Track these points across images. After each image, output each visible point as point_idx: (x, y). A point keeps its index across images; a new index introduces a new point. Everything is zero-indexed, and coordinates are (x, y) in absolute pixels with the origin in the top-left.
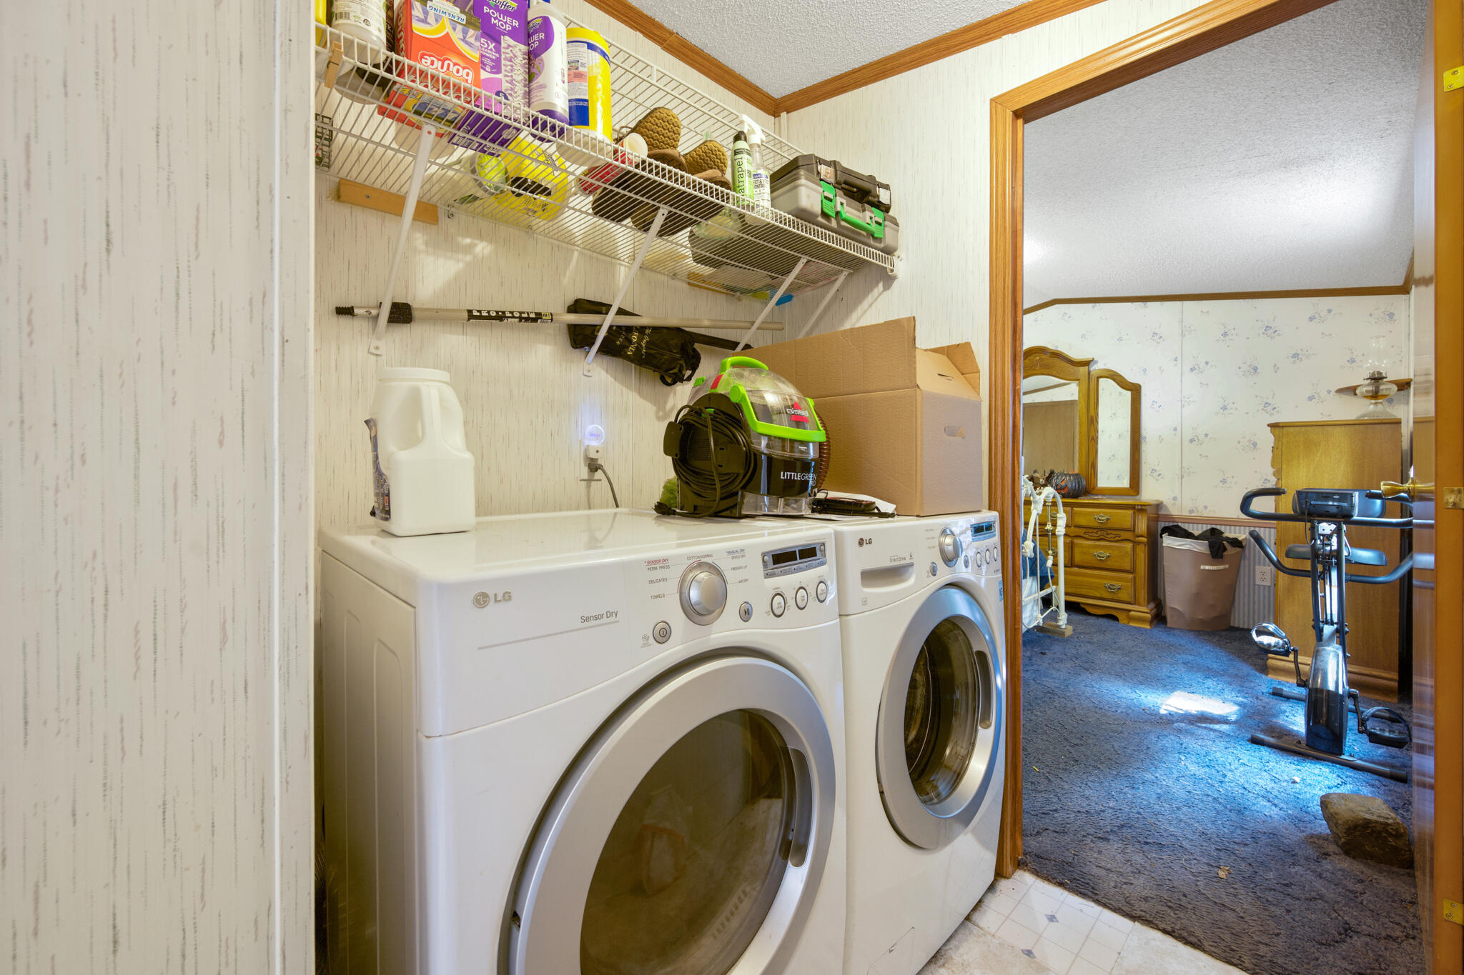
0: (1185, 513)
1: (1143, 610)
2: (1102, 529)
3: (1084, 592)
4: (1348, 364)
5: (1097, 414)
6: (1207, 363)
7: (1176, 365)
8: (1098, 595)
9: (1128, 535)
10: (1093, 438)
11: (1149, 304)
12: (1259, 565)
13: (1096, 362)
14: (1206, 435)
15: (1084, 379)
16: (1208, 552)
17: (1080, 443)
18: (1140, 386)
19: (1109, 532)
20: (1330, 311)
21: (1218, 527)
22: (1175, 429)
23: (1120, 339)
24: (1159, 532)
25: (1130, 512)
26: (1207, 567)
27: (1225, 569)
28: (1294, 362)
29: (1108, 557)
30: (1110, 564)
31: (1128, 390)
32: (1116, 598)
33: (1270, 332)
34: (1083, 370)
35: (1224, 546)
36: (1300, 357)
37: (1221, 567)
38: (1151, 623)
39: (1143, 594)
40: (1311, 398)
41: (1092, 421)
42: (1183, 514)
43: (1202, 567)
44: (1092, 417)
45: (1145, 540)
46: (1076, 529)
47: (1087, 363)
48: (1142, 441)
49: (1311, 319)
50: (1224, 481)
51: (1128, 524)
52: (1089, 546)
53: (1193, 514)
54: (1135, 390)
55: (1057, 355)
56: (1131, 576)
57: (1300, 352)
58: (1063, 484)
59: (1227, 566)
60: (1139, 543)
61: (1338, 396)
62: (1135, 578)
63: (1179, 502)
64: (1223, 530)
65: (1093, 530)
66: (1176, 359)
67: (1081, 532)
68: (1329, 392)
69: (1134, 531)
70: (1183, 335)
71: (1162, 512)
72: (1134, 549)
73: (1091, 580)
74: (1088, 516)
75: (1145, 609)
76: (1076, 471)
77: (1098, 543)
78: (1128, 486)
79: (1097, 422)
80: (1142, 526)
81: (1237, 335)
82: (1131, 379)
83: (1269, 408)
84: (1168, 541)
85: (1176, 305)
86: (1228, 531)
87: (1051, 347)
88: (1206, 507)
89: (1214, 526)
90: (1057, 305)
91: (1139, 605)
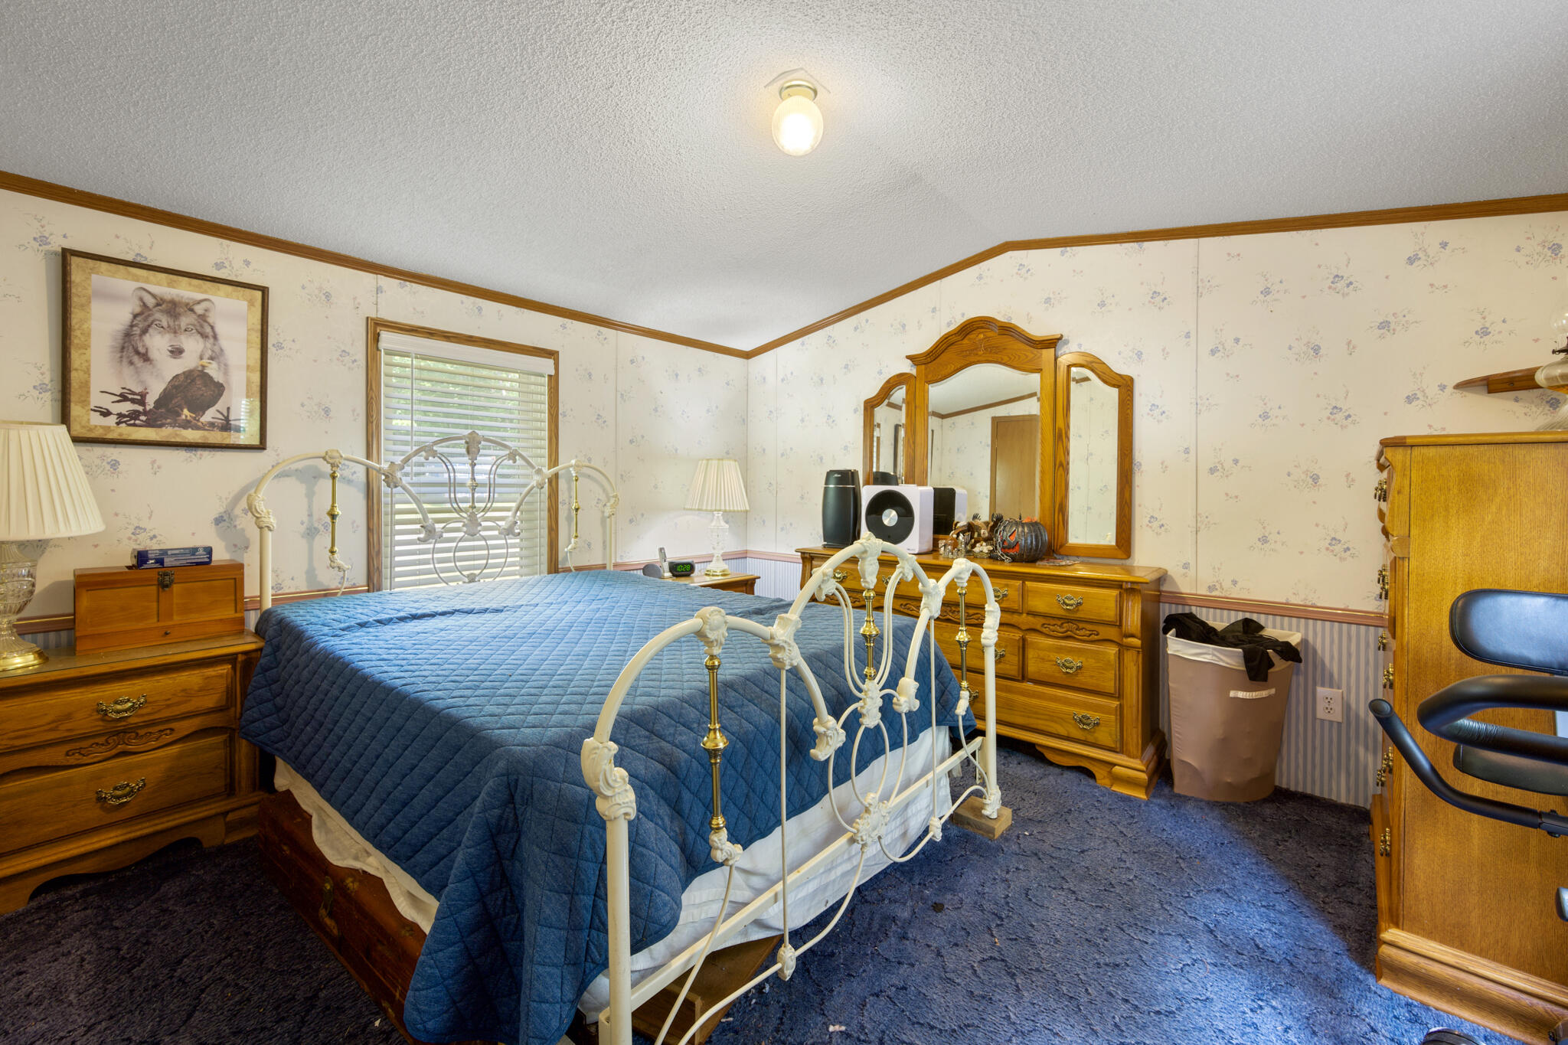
0: (1203, 591)
1: (1134, 766)
2: (1069, 620)
3: (1041, 724)
4: (1477, 338)
5: (1068, 426)
6: (1237, 340)
7: (1188, 344)
8: (1062, 731)
9: (1111, 633)
10: (1061, 465)
11: (1147, 245)
12: (1323, 685)
13: (1067, 342)
14: (1236, 461)
15: (1048, 368)
16: (1244, 669)
17: (1042, 472)
18: (1132, 380)
19: (1081, 625)
20: (1444, 245)
21: (1255, 617)
22: (1187, 451)
23: (1102, 304)
24: (1162, 625)
25: (1115, 593)
26: (1241, 694)
27: (1270, 697)
28: (1382, 337)
29: (1079, 668)
30: (1083, 680)
31: (1114, 386)
32: (1091, 739)
33: (1340, 285)
34: (1048, 354)
35: (1269, 658)
36: (1392, 326)
37: (1264, 694)
38: (1147, 788)
39: (1134, 735)
40: (1410, 399)
41: (1060, 436)
42: (1199, 592)
43: (1232, 694)
44: (1060, 430)
45: (1137, 642)
46: (1030, 618)
47: (1052, 343)
48: (1135, 468)
49: (1411, 261)
50: (1264, 540)
51: (1110, 614)
52: (1050, 649)
53: (1214, 594)
54: (1125, 387)
55: (1008, 330)
56: (1115, 703)
57: (1391, 319)
58: (1012, 539)
59: (1273, 691)
60: (1129, 647)
61: (1458, 394)
62: (1121, 706)
63: (1192, 572)
64: (1262, 623)
65: (1053, 622)
66: (1188, 335)
67: (1037, 623)
68: (1443, 388)
69: (1120, 626)
70: (1199, 295)
71: (1165, 588)
72: (1120, 656)
73: (1053, 705)
74: (1045, 598)
75: (1137, 763)
76: (1037, 518)
77: (1063, 643)
78: (1114, 543)
79: (1068, 438)
80: (1133, 618)
81: (1285, 292)
82: (1120, 367)
83: (1339, 416)
84: (1176, 646)
85: (1191, 242)
86: (1270, 624)
87: (1001, 318)
88: (1235, 583)
89: (1248, 615)
90: (1010, 253)
91: (1129, 756)
